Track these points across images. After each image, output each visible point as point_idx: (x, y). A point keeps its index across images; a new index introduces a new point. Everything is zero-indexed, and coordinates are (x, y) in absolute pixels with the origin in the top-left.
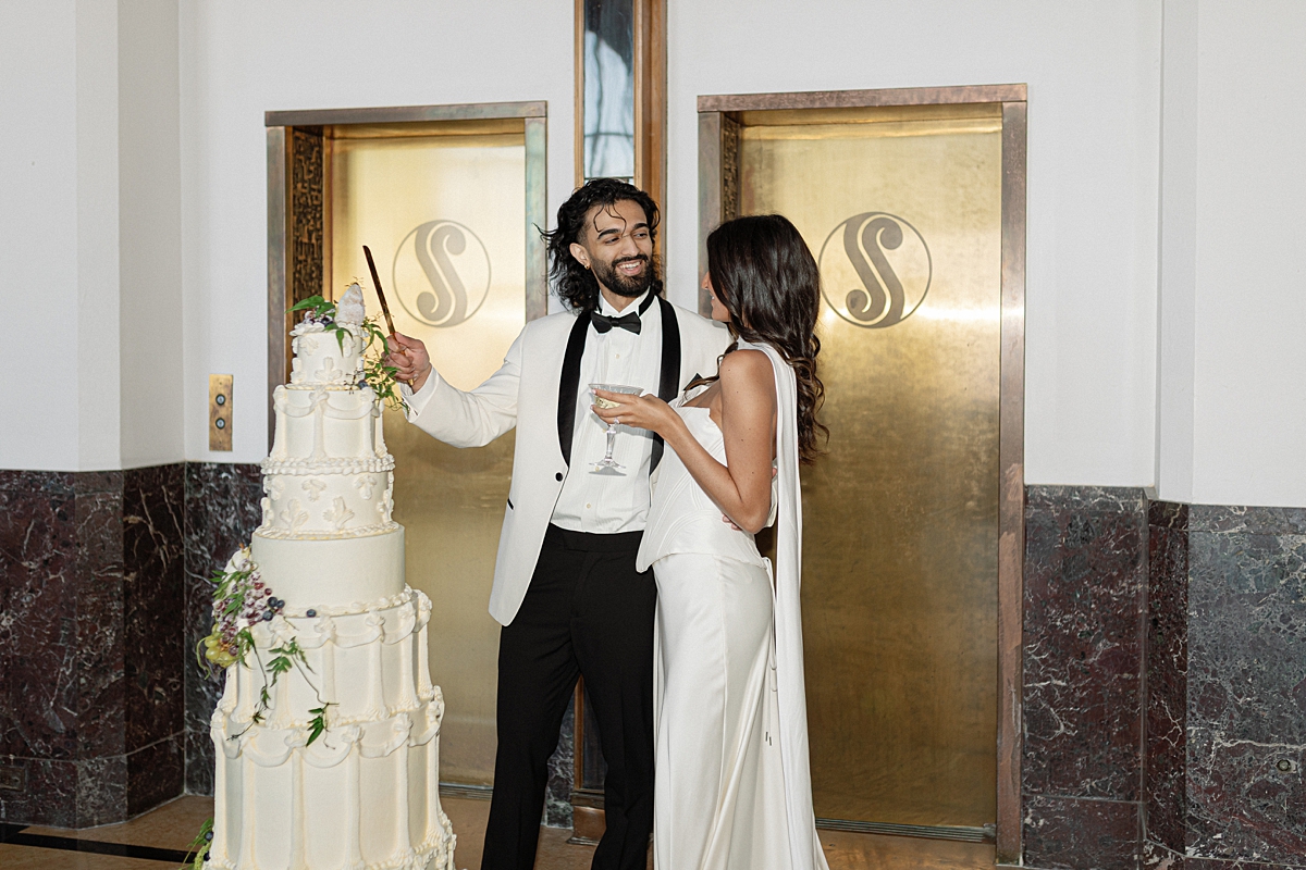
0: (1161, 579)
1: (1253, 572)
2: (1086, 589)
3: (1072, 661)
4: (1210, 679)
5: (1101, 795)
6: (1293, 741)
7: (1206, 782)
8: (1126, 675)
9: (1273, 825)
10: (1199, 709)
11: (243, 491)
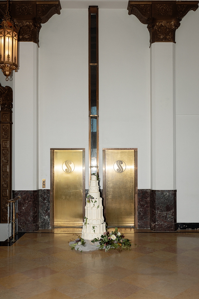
1: (161, 196)
3: (143, 207)
6: (165, 212)
9: (164, 220)
10: (157, 209)
11: (47, 192)
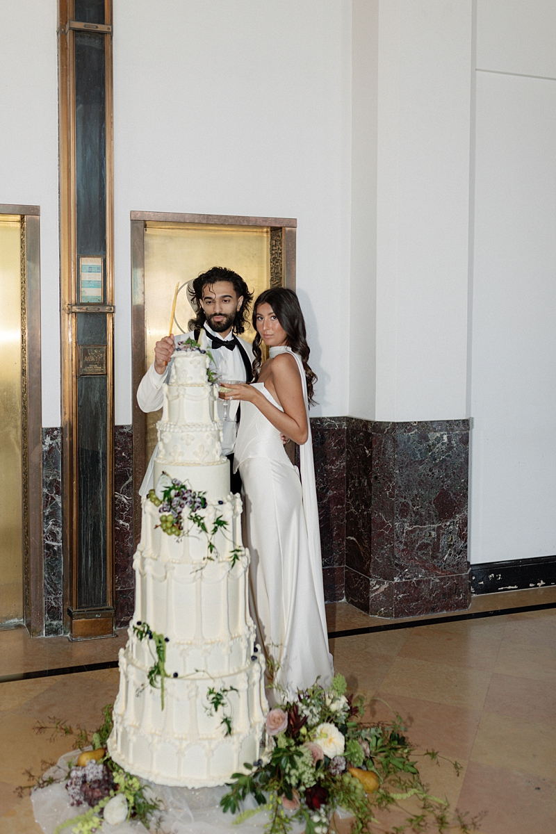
0: (379, 458)
1: (419, 450)
2: (322, 467)
4: (403, 500)
5: (328, 565)
6: (433, 523)
7: (402, 547)
8: (339, 506)
9: (426, 561)
10: (399, 515)
